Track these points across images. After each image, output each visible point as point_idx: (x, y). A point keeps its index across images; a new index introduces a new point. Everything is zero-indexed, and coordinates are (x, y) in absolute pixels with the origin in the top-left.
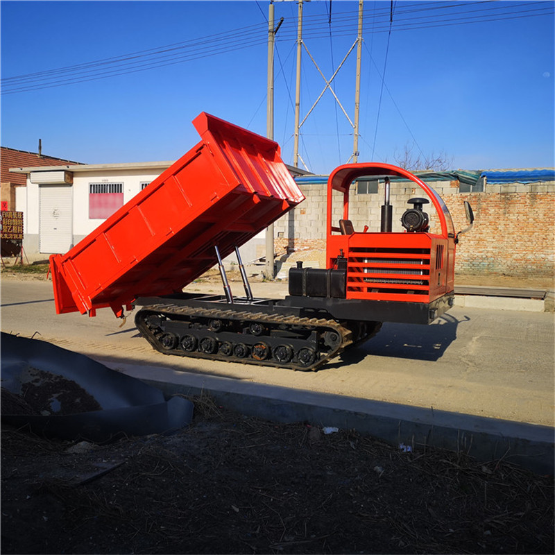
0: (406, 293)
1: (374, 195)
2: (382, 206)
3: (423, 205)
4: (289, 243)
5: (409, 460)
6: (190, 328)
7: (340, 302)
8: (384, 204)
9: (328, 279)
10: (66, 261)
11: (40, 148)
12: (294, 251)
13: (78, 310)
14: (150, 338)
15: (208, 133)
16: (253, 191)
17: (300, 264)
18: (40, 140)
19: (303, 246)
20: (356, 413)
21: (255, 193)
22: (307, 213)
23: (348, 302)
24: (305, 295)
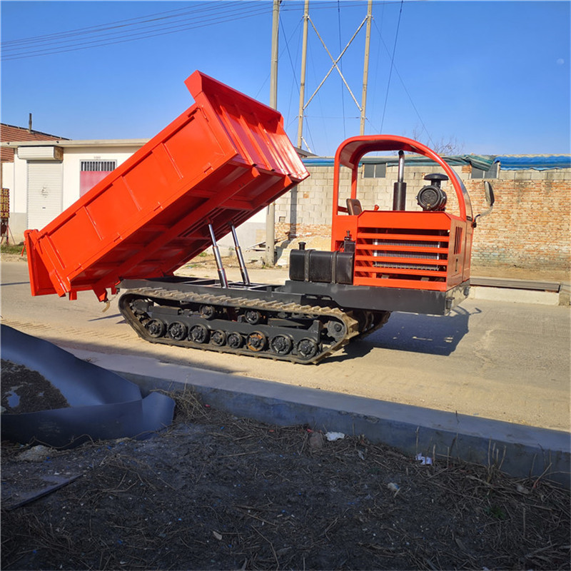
0: (420, 279)
1: (381, 180)
2: (395, 184)
3: (442, 182)
4: (291, 229)
5: (429, 475)
6: (179, 314)
7: (347, 288)
8: (397, 181)
9: (334, 262)
10: (43, 237)
11: (30, 123)
12: (296, 237)
13: (56, 293)
14: (135, 324)
15: (203, 96)
16: (252, 163)
17: (302, 245)
18: (31, 114)
19: (305, 231)
20: (366, 417)
21: (254, 165)
22: (310, 196)
23: (355, 289)
24: (307, 280)
